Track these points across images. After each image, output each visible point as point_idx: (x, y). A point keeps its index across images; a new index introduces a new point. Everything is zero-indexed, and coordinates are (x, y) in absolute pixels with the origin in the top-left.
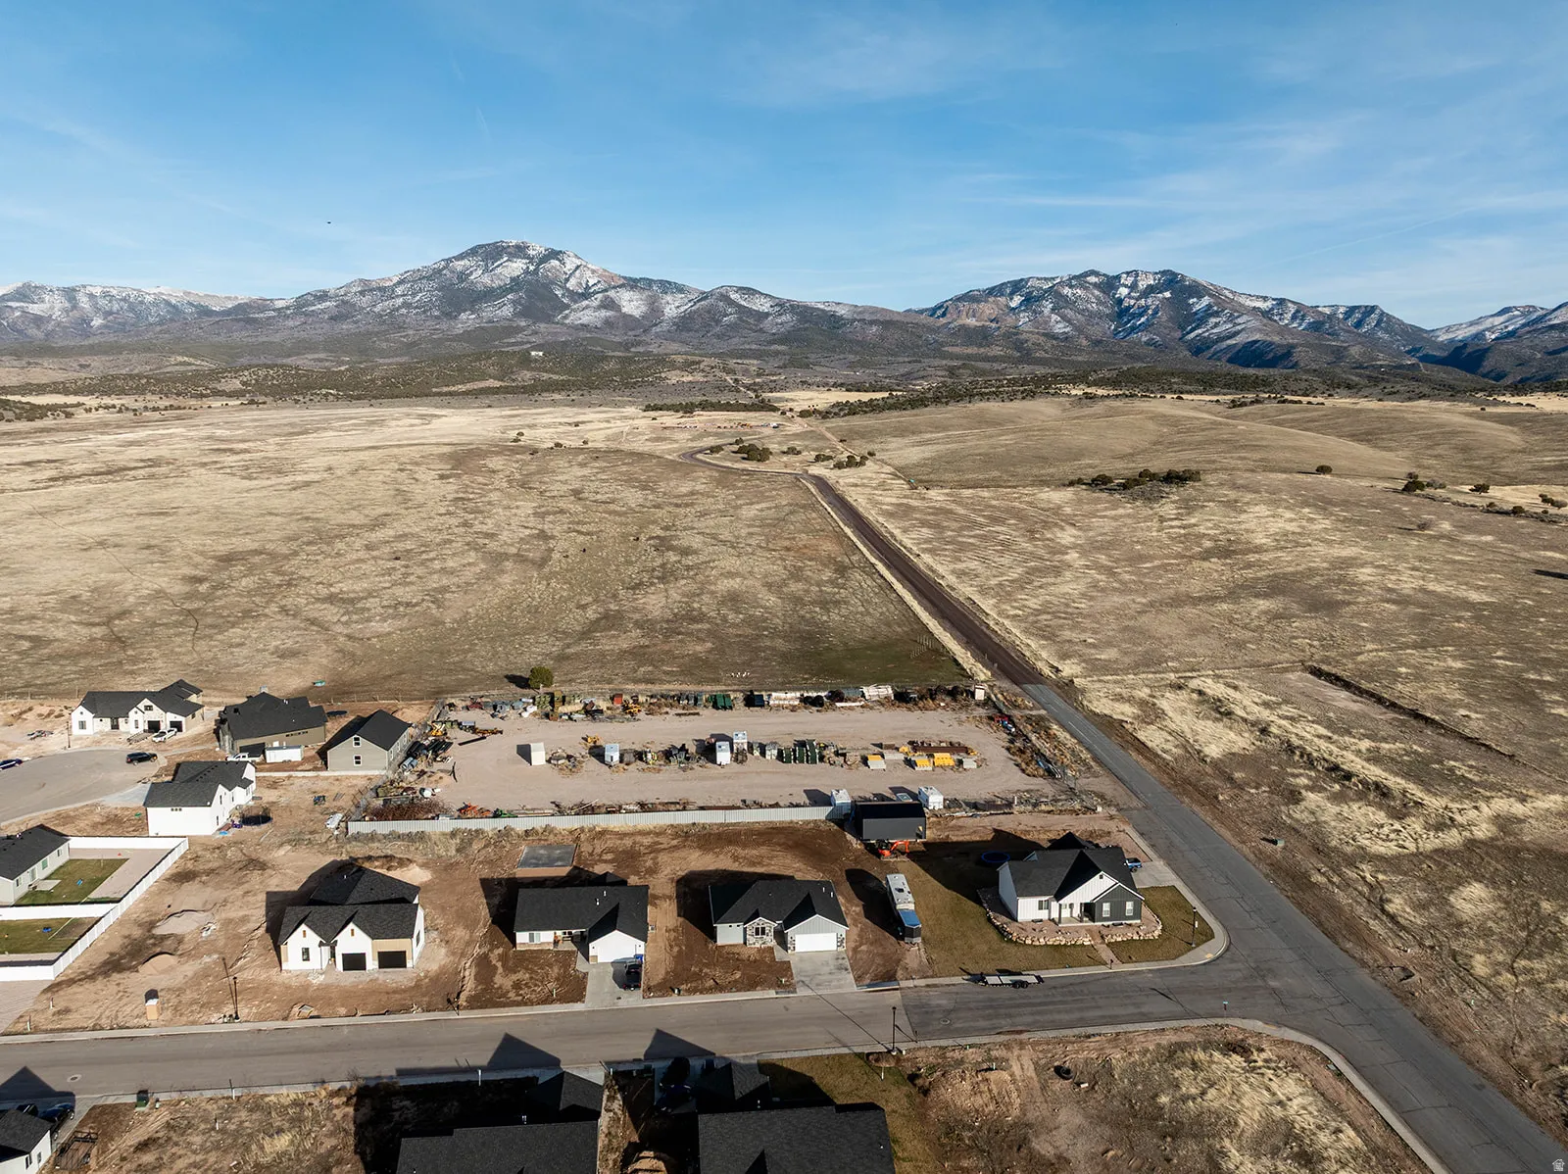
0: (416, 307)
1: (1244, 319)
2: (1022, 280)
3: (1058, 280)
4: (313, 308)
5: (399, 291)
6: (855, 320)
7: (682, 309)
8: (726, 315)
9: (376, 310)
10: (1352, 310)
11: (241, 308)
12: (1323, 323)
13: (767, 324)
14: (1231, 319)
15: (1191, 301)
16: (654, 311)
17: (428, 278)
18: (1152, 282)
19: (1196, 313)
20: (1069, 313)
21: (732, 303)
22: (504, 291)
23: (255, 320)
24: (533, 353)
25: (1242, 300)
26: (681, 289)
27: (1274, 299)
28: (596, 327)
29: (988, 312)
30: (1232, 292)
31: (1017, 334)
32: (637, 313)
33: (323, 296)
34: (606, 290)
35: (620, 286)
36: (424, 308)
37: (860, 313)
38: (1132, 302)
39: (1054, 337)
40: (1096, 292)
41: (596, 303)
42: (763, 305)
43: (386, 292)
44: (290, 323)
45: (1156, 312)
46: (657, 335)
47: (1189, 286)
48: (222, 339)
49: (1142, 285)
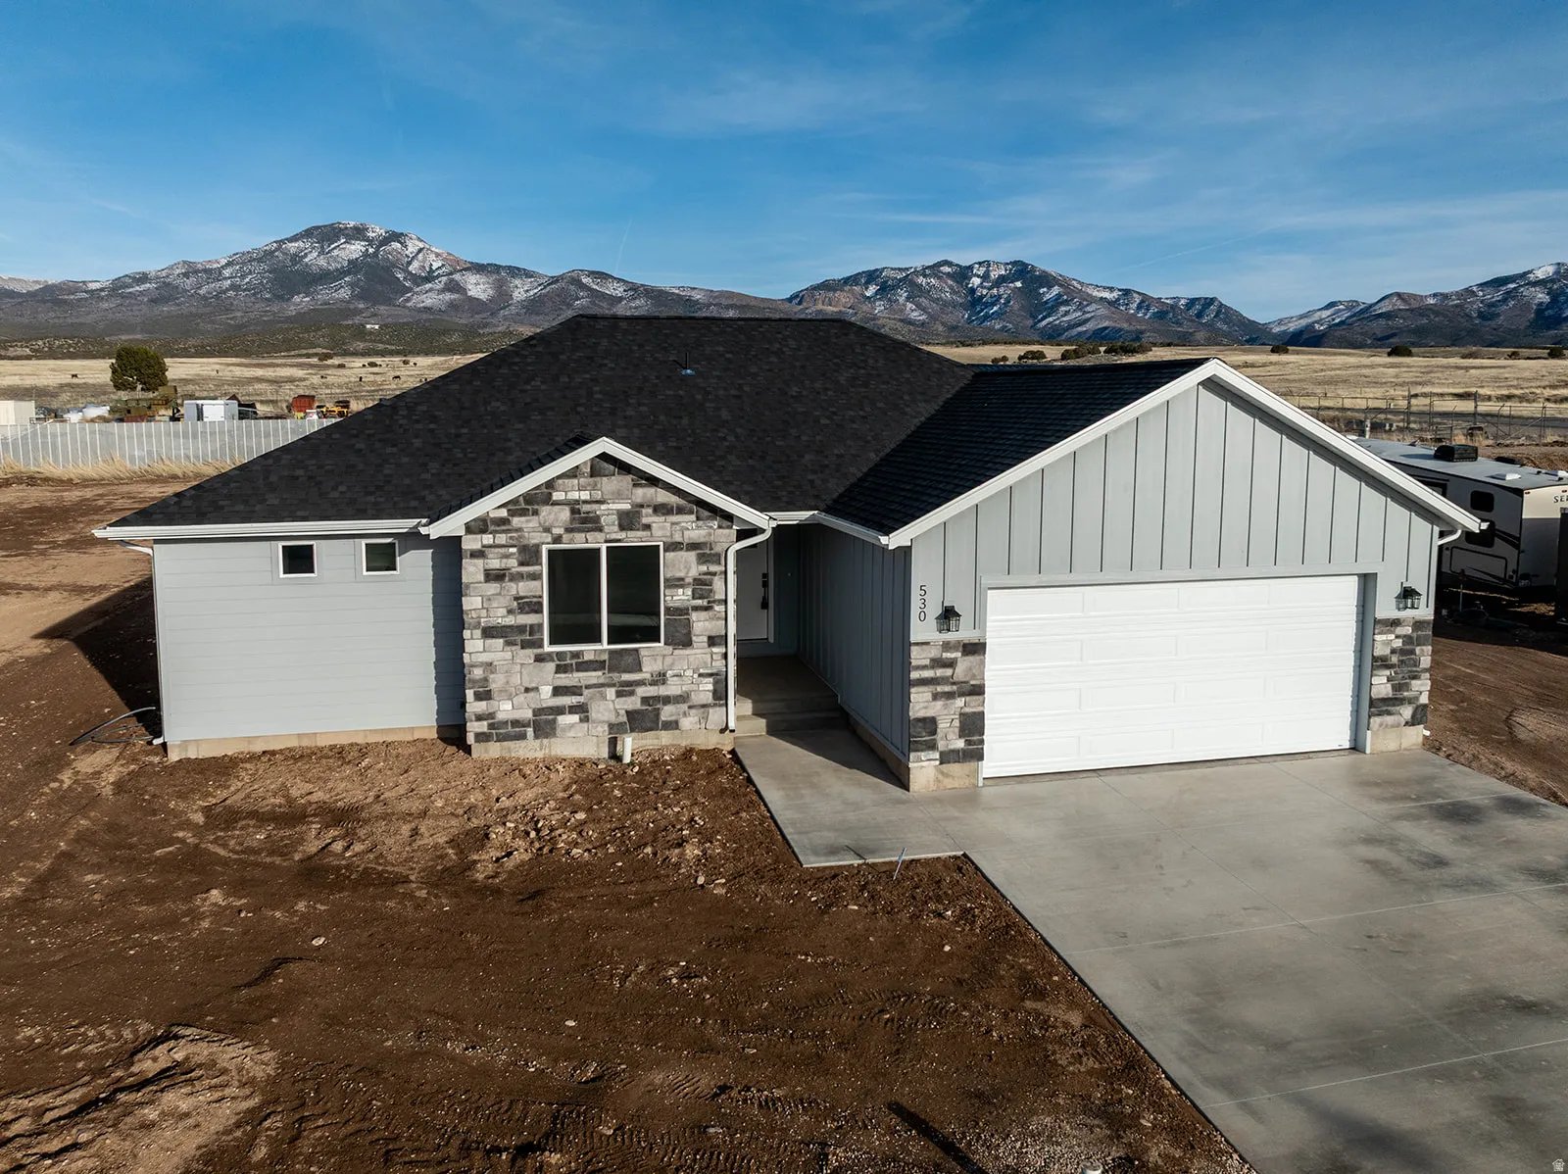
0: (245, 290)
1: (1094, 306)
2: (877, 270)
3: (912, 270)
4: (131, 290)
5: (227, 273)
6: (711, 304)
7: (532, 293)
8: (578, 299)
9: (201, 292)
10: (1192, 302)
11: (48, 289)
12: (1167, 312)
13: (620, 307)
14: (1080, 307)
15: (1041, 291)
16: (502, 295)
17: (259, 260)
18: (1003, 272)
19: (1046, 302)
20: (924, 301)
21: (583, 287)
22: (341, 273)
23: (65, 302)
24: (368, 326)
25: (1089, 291)
26: (528, 274)
27: (1119, 290)
28: (440, 310)
29: (844, 300)
30: (1079, 282)
31: (874, 319)
32: (483, 297)
33: (143, 278)
34: (451, 274)
35: (465, 269)
36: (255, 291)
37: (716, 297)
38: (985, 292)
39: (910, 322)
40: (950, 282)
41: (441, 286)
42: (617, 290)
43: (212, 274)
44: (105, 305)
45: (1008, 301)
46: (505, 318)
47: (1040, 276)
48: (25, 321)
49: (994, 275)
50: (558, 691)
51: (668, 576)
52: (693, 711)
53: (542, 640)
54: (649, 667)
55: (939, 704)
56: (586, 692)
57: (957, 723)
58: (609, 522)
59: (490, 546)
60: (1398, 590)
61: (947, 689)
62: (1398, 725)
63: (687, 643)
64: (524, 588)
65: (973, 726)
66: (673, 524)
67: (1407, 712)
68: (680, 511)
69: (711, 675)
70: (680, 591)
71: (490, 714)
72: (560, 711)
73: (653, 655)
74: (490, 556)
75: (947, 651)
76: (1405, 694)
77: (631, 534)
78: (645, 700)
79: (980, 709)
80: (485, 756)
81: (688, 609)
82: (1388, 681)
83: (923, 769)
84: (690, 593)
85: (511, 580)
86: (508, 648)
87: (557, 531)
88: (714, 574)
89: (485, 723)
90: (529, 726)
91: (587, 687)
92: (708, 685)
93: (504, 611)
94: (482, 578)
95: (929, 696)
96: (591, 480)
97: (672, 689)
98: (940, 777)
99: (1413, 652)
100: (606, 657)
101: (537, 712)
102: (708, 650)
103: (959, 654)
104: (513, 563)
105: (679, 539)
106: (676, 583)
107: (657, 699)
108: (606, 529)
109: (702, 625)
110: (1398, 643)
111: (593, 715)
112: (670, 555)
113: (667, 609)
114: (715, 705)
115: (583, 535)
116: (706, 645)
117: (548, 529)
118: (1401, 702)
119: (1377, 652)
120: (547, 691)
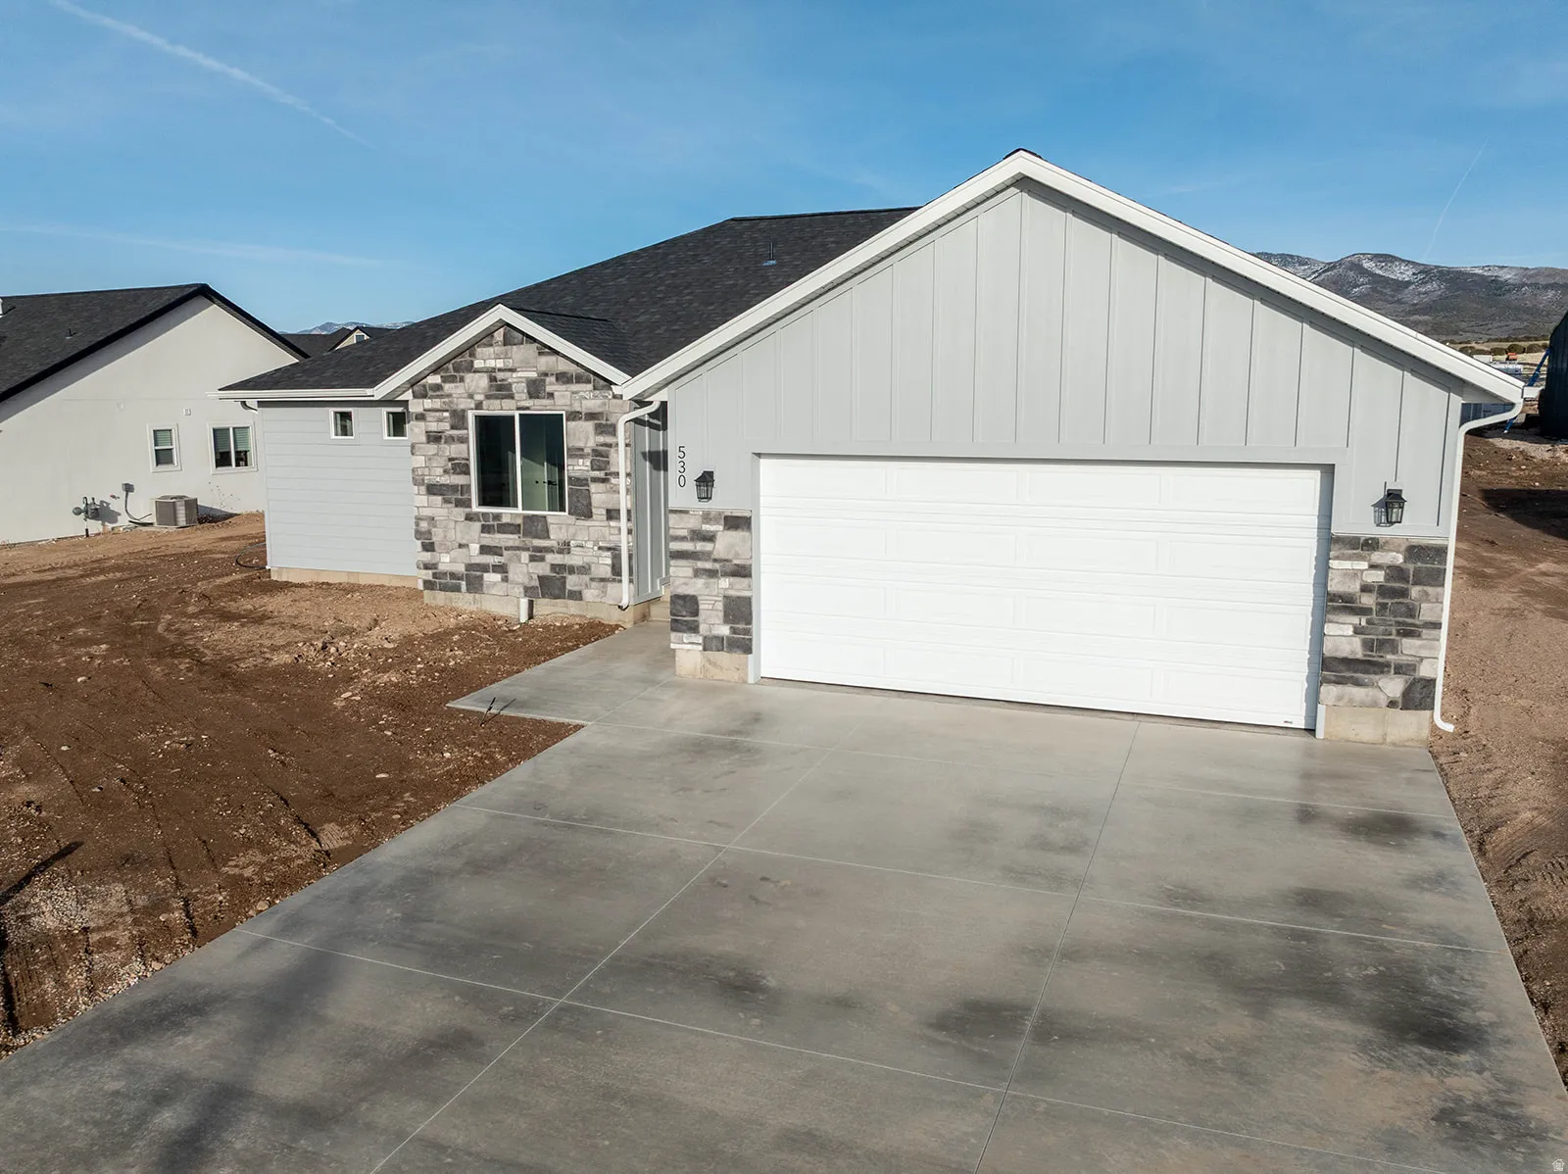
6: (1524, 285)
8: (1357, 285)
13: (1407, 295)
21: (1364, 272)
26: (1302, 261)
37: (1531, 276)
42: (1402, 273)
50: (485, 550)
51: (570, 445)
52: (594, 584)
53: (470, 500)
54: (556, 535)
55: (700, 582)
56: (505, 553)
57: (720, 606)
58: (520, 389)
59: (429, 410)
60: (1381, 495)
61: (708, 565)
62: (1374, 704)
63: (589, 515)
64: (455, 450)
65: (739, 612)
66: (573, 393)
67: (1394, 686)
68: (579, 380)
69: (609, 549)
70: (581, 461)
71: (434, 564)
72: (485, 568)
73: (559, 524)
74: (428, 419)
75: (707, 523)
76: (1389, 657)
77: (538, 401)
78: (553, 567)
79: (746, 594)
80: (433, 603)
81: (587, 480)
82: (1355, 633)
83: (687, 653)
84: (588, 464)
85: (445, 443)
86: (445, 505)
87: (479, 397)
88: (610, 446)
89: (430, 572)
90: (463, 580)
91: (507, 549)
92: (607, 559)
93: (441, 470)
94: (424, 439)
95: (689, 572)
96: (503, 348)
97: (574, 559)
98: (708, 665)
99: (1404, 593)
100: (521, 521)
101: (470, 567)
102: (606, 523)
103: (721, 528)
104: (446, 426)
105: (578, 409)
106: (578, 453)
107: (563, 567)
108: (517, 396)
109: (599, 496)
110: (1378, 577)
111: (511, 576)
112: (572, 424)
113: (570, 478)
114: (614, 580)
115: (498, 401)
116: (605, 518)
117: (470, 394)
118: (1382, 668)
119: (1334, 586)
120: (475, 548)
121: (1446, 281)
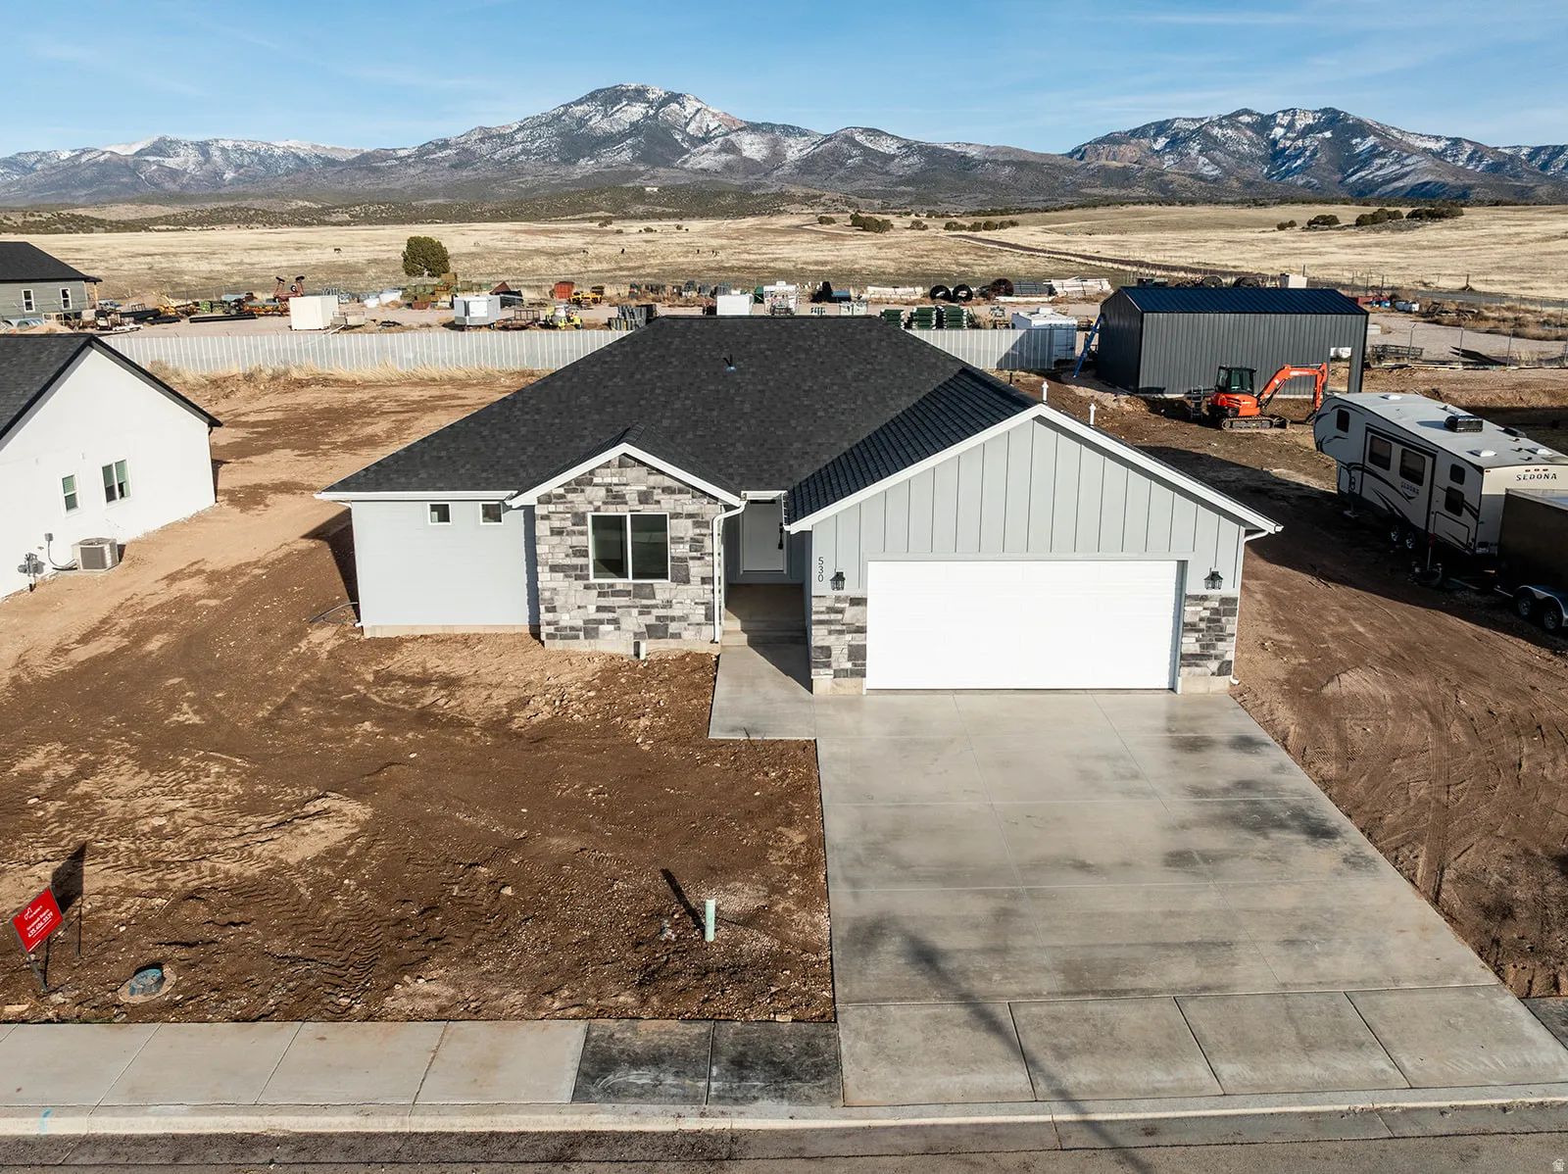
0: (535, 154)
1: (1415, 158)
2: (1167, 121)
3: (1207, 120)
4: (434, 156)
5: (519, 137)
6: (986, 161)
7: (805, 152)
8: (850, 157)
9: (496, 157)
10: (1536, 151)
11: (365, 158)
12: (1504, 164)
13: (893, 167)
14: (1399, 160)
15: (1354, 142)
16: (776, 155)
17: (547, 125)
18: (1311, 122)
19: (1359, 155)
20: (1219, 155)
21: (857, 145)
22: (623, 136)
23: (377, 169)
24: (648, 189)
25: (1411, 140)
26: (803, 133)
27: (1448, 139)
28: (716, 172)
29: (1129, 155)
30: (1400, 131)
31: (1162, 175)
32: (758, 157)
33: (445, 144)
34: (727, 134)
35: (741, 129)
36: (544, 155)
37: (993, 153)
38: (1288, 143)
39: (1202, 178)
40: (1249, 133)
41: (717, 146)
42: (888, 147)
43: (505, 139)
44: (412, 171)
45: (1314, 153)
46: (778, 179)
47: (1353, 125)
48: (345, 187)
49: (1300, 124)
50: (599, 609)
51: (673, 535)
52: (691, 627)
53: (589, 575)
54: (661, 596)
55: (833, 637)
56: (618, 610)
57: (846, 651)
58: (632, 498)
59: (553, 513)
60: (1208, 574)
61: (839, 628)
62: (1205, 675)
63: (687, 581)
64: (576, 540)
65: (858, 654)
66: (676, 500)
67: (1214, 665)
68: (681, 491)
69: (703, 604)
70: (681, 546)
71: (556, 621)
72: (601, 622)
73: (663, 587)
74: (554, 519)
75: (839, 603)
76: (1212, 652)
77: (646, 506)
78: (658, 618)
79: (863, 643)
80: (553, 649)
81: (687, 559)
83: (822, 679)
84: (688, 548)
85: (567, 535)
86: (567, 580)
87: (597, 504)
88: (705, 535)
89: (552, 627)
90: (581, 631)
91: (619, 607)
92: (701, 610)
93: (563, 555)
94: (549, 533)
95: (826, 632)
96: (619, 470)
97: (676, 612)
98: (835, 686)
99: (1219, 621)
100: (631, 588)
101: (586, 622)
102: (701, 587)
103: (847, 605)
104: (568, 524)
105: (680, 511)
106: (679, 540)
107: (666, 618)
108: (630, 503)
109: (696, 569)
110: (1207, 614)
111: (623, 626)
112: (674, 521)
113: (672, 558)
114: (706, 624)
115: (615, 506)
116: (699, 583)
117: (591, 502)
118: (1209, 657)
119: (1188, 619)
120: (592, 609)
121: (926, 155)
